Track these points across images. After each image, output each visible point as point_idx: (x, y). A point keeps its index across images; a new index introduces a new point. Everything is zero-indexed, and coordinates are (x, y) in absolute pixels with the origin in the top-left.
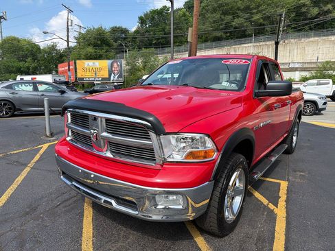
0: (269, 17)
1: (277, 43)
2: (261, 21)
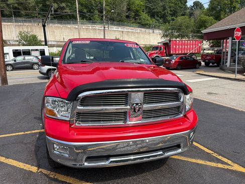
0: (22, 4)
1: (44, 26)
2: (16, 5)
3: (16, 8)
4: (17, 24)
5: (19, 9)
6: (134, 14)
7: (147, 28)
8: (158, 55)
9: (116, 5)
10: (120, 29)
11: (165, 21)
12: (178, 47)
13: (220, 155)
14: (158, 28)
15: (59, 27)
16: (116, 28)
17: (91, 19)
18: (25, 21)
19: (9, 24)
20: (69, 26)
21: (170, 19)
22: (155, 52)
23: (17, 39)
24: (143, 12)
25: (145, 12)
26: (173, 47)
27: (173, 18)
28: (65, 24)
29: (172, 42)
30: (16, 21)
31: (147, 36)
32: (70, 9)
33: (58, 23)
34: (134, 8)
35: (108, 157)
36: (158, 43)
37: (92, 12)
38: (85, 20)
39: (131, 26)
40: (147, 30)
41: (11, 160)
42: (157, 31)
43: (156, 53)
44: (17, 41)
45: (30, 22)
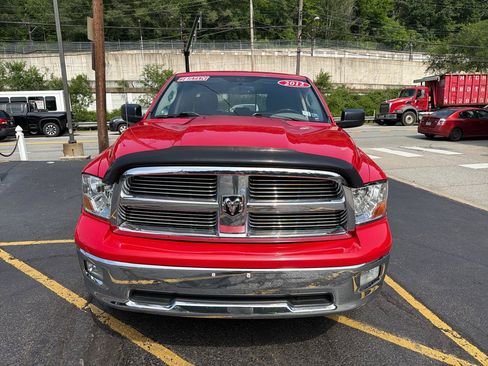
0: (157, 15)
1: (187, 54)
2: (148, 19)
3: (147, 24)
4: (147, 52)
5: (152, 25)
6: (368, 22)
7: (397, 50)
8: (410, 107)
9: (330, 7)
10: (336, 54)
11: (442, 35)
12: (461, 89)
13: (464, 336)
14: (423, 49)
15: (218, 56)
16: (328, 53)
17: (278, 38)
18: (161, 47)
19: (135, 52)
20: (236, 52)
21: (453, 28)
22: (406, 100)
23: (142, 79)
24: (389, 16)
25: (394, 17)
26: (449, 89)
27: (459, 25)
28: (230, 49)
29: (447, 79)
30: (146, 47)
31: (394, 67)
32: (239, 20)
33: (217, 48)
34: (368, 9)
35: (169, 297)
36: (415, 82)
37: (281, 24)
38: (267, 40)
39: (359, 48)
40: (396, 56)
41: (54, 283)
42: (419, 57)
43: (409, 103)
44: (141, 82)
45: (169, 47)
